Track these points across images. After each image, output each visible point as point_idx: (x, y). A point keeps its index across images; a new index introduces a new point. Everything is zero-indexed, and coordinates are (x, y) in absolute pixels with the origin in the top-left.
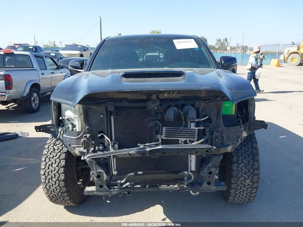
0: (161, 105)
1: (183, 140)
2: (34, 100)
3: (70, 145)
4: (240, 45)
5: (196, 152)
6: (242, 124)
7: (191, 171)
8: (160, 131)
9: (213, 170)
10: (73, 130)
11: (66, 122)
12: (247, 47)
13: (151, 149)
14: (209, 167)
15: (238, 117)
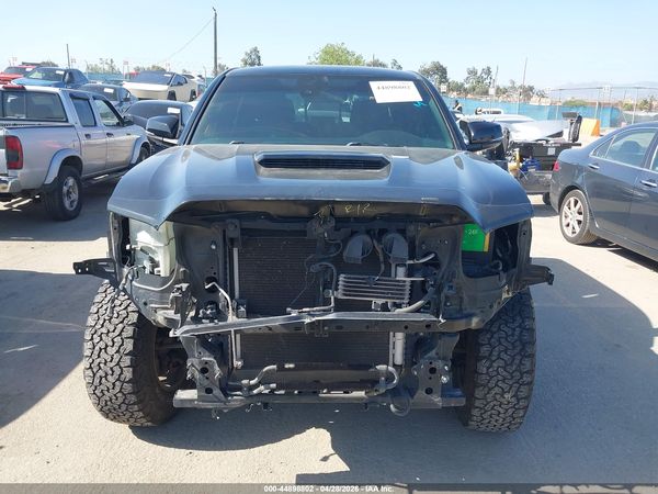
0: (337, 229)
1: (380, 301)
2: (69, 193)
3: (145, 304)
4: (518, 84)
5: (406, 328)
6: (501, 273)
7: (394, 365)
8: (334, 282)
9: (438, 364)
10: (152, 273)
11: (140, 255)
12: (531, 89)
13: (314, 319)
14: (430, 358)
15: (495, 256)
